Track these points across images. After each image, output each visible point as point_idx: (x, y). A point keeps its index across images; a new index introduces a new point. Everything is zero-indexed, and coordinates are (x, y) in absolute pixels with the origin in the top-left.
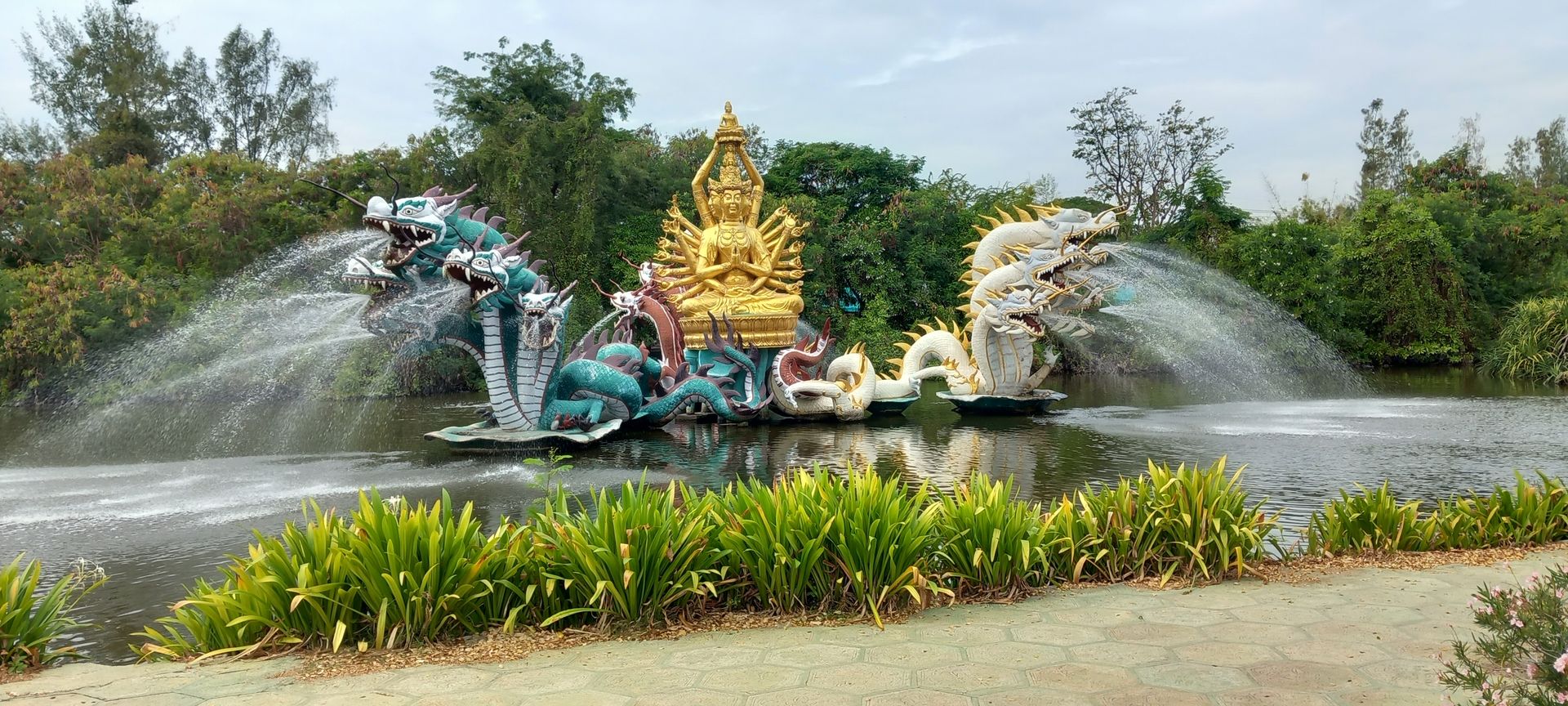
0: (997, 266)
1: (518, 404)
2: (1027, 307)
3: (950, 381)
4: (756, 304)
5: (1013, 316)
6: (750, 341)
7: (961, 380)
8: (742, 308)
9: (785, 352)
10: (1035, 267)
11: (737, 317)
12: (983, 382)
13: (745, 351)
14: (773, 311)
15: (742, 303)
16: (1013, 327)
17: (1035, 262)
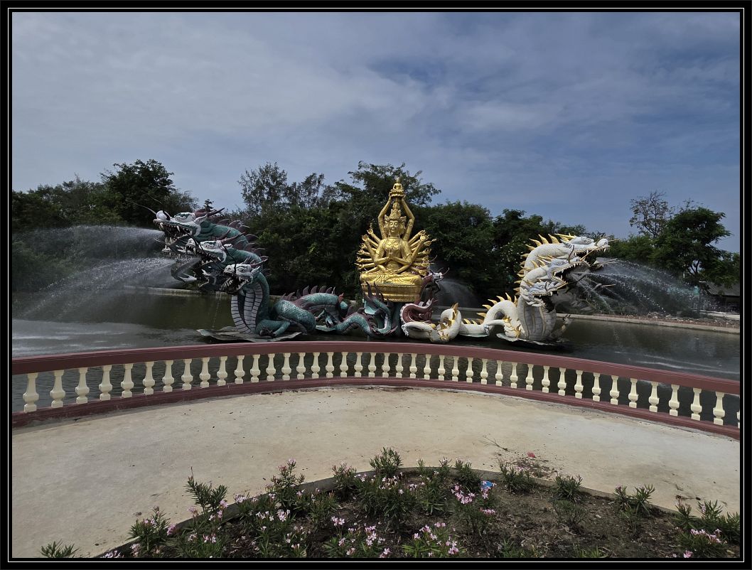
0: (535, 267)
1: (244, 320)
2: (543, 292)
3: (506, 328)
4: (397, 279)
5: (536, 296)
6: (387, 297)
7: (511, 329)
8: (390, 280)
9: (407, 305)
10: (553, 269)
11: (386, 285)
12: (524, 332)
13: (386, 303)
14: (404, 283)
15: (390, 278)
16: (537, 303)
17: (553, 266)
